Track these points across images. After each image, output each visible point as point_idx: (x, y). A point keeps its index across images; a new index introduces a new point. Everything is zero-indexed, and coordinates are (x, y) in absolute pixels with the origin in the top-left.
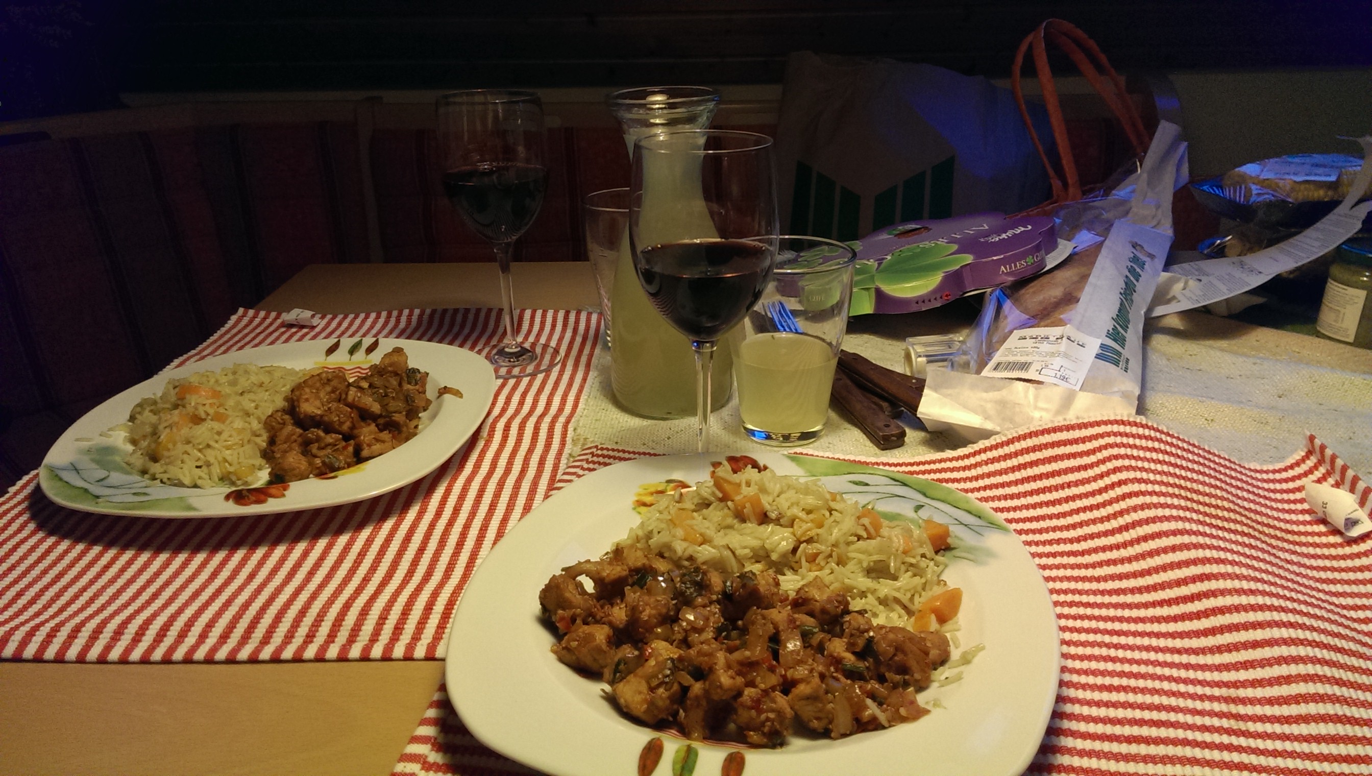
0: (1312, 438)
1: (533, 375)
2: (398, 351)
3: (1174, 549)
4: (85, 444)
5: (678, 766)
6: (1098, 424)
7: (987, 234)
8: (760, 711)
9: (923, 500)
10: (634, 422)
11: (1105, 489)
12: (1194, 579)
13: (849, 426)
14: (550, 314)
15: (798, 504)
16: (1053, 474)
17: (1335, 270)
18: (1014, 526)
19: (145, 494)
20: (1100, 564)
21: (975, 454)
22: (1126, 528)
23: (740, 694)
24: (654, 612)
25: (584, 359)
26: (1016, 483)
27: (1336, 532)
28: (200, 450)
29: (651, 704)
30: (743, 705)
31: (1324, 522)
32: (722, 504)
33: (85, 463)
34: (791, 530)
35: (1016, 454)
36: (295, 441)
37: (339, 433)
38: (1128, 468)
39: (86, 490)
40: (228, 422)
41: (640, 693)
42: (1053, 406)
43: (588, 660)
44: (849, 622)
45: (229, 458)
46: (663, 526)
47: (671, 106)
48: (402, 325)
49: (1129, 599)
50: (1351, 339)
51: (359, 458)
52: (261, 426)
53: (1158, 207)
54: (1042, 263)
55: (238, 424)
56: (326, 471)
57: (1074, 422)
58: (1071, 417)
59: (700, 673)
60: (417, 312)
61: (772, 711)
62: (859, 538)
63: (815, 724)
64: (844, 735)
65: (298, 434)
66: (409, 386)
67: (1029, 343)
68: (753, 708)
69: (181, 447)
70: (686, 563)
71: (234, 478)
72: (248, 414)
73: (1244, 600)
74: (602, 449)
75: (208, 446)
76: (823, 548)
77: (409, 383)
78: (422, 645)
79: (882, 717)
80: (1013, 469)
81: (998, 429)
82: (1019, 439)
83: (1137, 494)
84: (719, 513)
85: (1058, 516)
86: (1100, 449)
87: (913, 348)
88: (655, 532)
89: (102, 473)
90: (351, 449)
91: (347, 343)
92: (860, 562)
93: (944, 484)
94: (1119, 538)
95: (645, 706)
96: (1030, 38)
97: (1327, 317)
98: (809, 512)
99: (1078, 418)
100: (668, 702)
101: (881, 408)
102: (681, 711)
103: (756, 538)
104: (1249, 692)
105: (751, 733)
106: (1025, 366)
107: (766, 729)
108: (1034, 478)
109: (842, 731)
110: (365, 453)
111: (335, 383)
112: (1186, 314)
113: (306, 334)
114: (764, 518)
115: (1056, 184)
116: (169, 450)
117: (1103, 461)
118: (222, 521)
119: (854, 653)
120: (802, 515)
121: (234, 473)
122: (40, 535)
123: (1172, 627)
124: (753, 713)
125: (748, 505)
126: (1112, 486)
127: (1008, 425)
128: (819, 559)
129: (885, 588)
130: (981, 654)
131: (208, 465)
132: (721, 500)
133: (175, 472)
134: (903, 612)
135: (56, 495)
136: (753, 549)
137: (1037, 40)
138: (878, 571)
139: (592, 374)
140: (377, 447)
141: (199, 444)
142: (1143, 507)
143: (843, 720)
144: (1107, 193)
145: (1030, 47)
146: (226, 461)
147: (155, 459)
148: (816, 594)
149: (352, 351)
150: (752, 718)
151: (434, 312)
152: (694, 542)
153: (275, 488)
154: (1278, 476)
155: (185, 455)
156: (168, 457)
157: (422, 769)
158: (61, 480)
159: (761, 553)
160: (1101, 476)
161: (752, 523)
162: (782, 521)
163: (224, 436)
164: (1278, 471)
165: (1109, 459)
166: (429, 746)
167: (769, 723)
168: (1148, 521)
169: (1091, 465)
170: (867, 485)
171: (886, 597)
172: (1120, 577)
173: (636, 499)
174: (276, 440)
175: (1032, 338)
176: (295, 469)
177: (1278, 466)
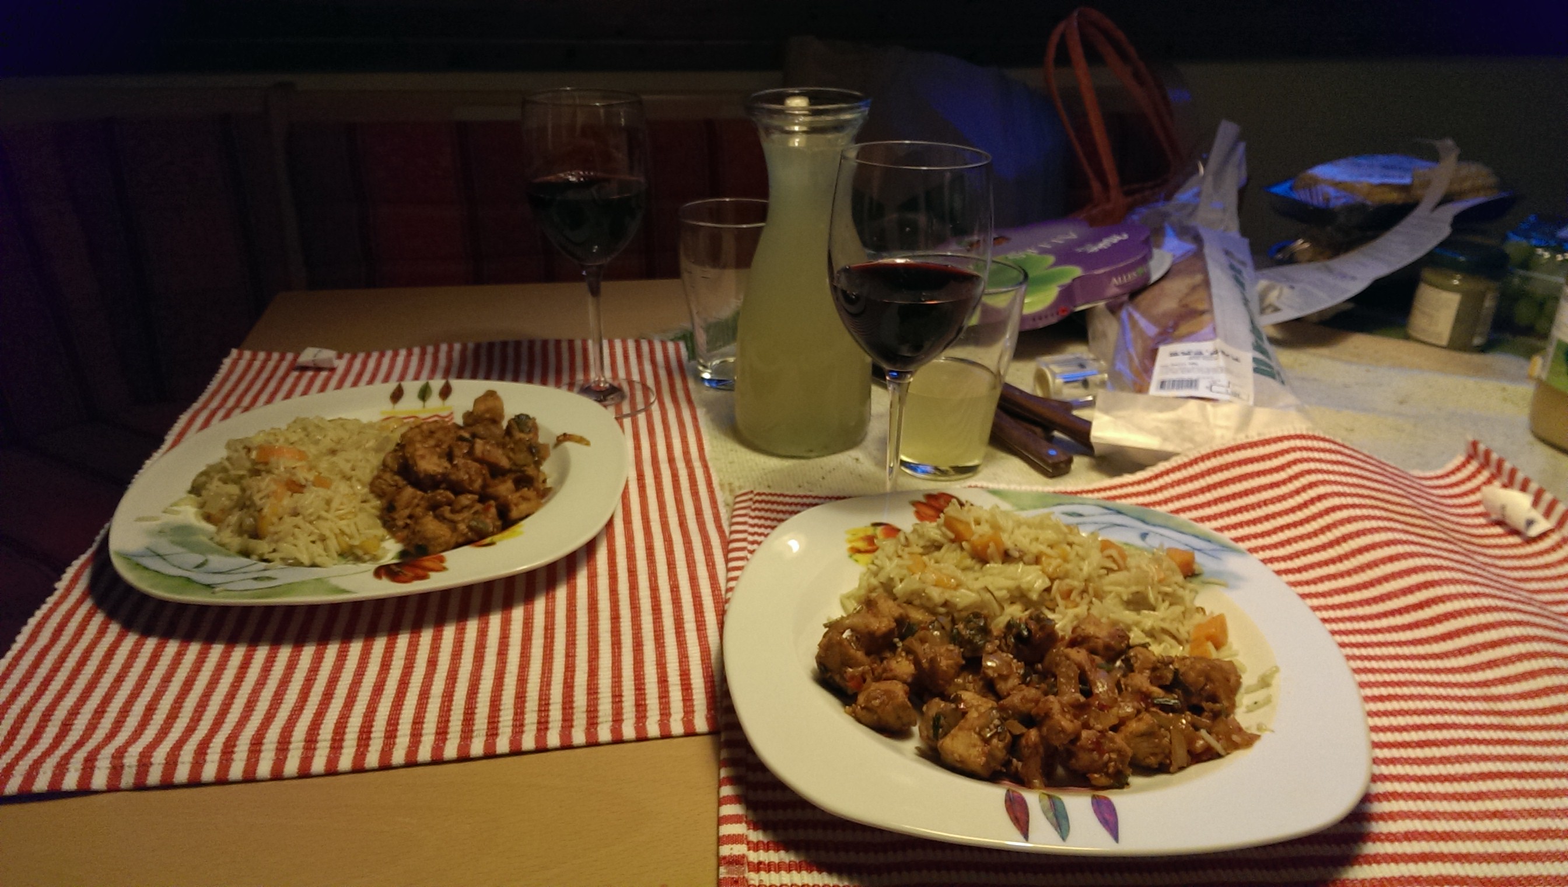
0: (1475, 444)
1: (633, 415)
2: (491, 394)
3: (1391, 559)
4: (154, 524)
6: (1280, 439)
7: (1081, 243)
8: (1101, 753)
9: (1146, 528)
10: (774, 463)
11: (1305, 505)
12: (1419, 587)
15: (1037, 539)
16: (1246, 493)
18: (1242, 546)
19: (269, 578)
20: (1321, 579)
21: (1157, 477)
22: (1337, 542)
23: (1077, 737)
24: (950, 662)
26: (1209, 504)
27: (1514, 532)
28: (311, 522)
29: (990, 755)
30: (1083, 748)
31: (1499, 523)
32: (954, 545)
33: (164, 546)
34: (1038, 567)
35: (1202, 475)
36: (418, 505)
37: (471, 492)
38: (1324, 482)
39: (188, 579)
40: (333, 487)
41: (975, 746)
42: (1233, 423)
43: (891, 720)
44: (1136, 656)
45: (347, 530)
46: (905, 572)
49: (1360, 611)
50: (1444, 343)
51: (507, 521)
52: (366, 490)
55: (343, 487)
56: (477, 537)
57: (1256, 438)
58: (1253, 434)
59: (1030, 721)
61: (1113, 751)
62: (1110, 570)
63: (1153, 761)
64: (1181, 768)
65: (419, 498)
66: (522, 435)
67: (1184, 359)
68: (1093, 750)
69: (289, 521)
70: (942, 610)
71: (360, 553)
72: (349, 479)
73: (1471, 603)
74: (759, 494)
75: (319, 518)
76: (1076, 583)
77: (522, 431)
78: (675, 720)
79: (1218, 746)
80: (1202, 491)
81: (1178, 450)
82: (1203, 458)
83: (1340, 508)
84: (954, 555)
85: (1263, 535)
86: (1289, 464)
88: (897, 579)
89: (199, 559)
90: (493, 511)
91: (412, 387)
92: (1119, 596)
93: (1152, 508)
94: (1332, 553)
95: (984, 759)
96: (1061, 27)
97: (1419, 321)
98: (1051, 546)
99: (1259, 434)
100: (1005, 752)
102: (1015, 760)
103: (1007, 578)
104: (1500, 690)
105: (1096, 776)
106: (1192, 384)
107: (1111, 770)
108: (1228, 498)
109: (1180, 765)
110: (515, 513)
111: (439, 435)
114: (1007, 557)
115: (1096, 186)
116: (273, 524)
117: (1296, 477)
118: (379, 603)
119: (1161, 687)
120: (1049, 551)
121: (360, 547)
123: (1408, 635)
124: (1095, 755)
125: (991, 544)
126: (1312, 501)
127: (1188, 445)
128: (1074, 595)
129: (1149, 619)
130: (1277, 676)
131: (323, 539)
132: (953, 541)
133: (286, 548)
134: (1173, 642)
135: (152, 586)
136: (1009, 590)
137: (1069, 28)
138: (1138, 603)
139: (700, 413)
140: (524, 507)
141: (311, 515)
142: (1349, 520)
143: (1180, 754)
146: (343, 533)
147: (256, 534)
148: (1091, 630)
149: (424, 394)
150: (1094, 761)
152: (947, 587)
153: (428, 560)
154: (1442, 482)
155: (296, 530)
156: (276, 533)
157: (749, 849)
158: (146, 568)
159: (1016, 594)
160: (1297, 492)
161: (996, 563)
162: (1025, 558)
163: (335, 504)
164: (1442, 477)
165: (1301, 474)
166: (744, 825)
167: (1113, 764)
168: (1359, 534)
169: (1284, 482)
170: (1080, 515)
171: (1153, 629)
172: (1345, 591)
173: (849, 546)
174: (396, 504)
175: (1184, 354)
176: (440, 537)
177: (1439, 472)
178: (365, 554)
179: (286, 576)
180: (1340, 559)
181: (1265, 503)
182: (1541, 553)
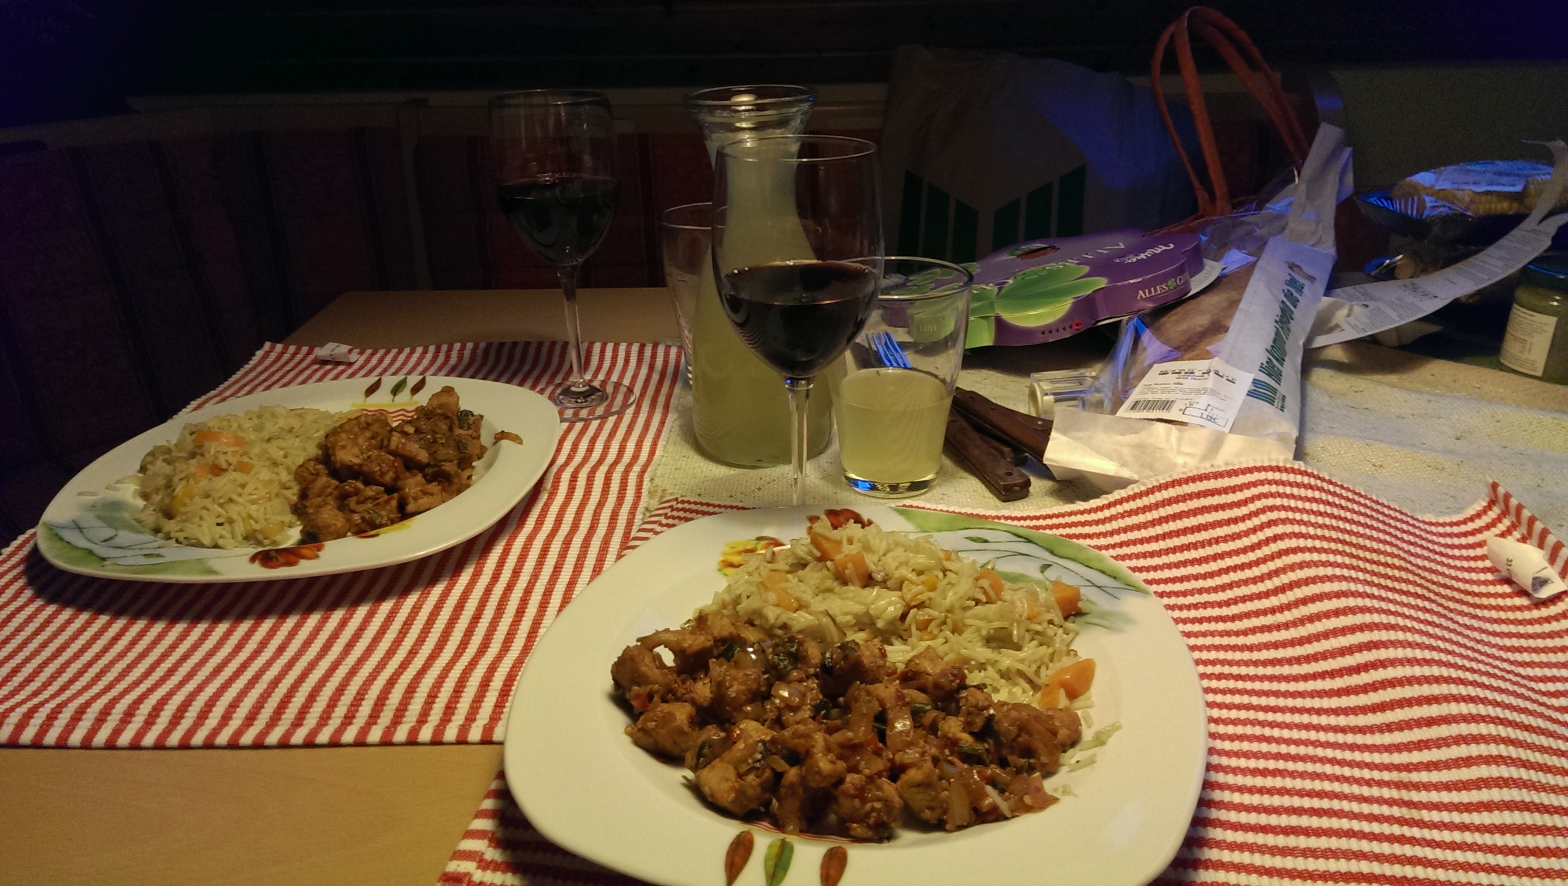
0: (1494, 486)
1: (604, 418)
2: (448, 390)
3: (1337, 613)
4: (89, 499)
5: (771, 863)
6: (1250, 470)
7: (1123, 254)
8: (864, 801)
9: (1050, 558)
10: (720, 471)
11: (1259, 545)
12: (1360, 648)
13: (966, 474)
14: (623, 348)
15: (906, 563)
16: (1199, 528)
17: (1521, 294)
18: (1155, 588)
19: (159, 556)
20: (1253, 631)
21: (1109, 506)
22: (1282, 589)
23: (841, 781)
24: (743, 688)
25: (662, 399)
26: (1157, 538)
27: (1523, 593)
28: (221, 505)
29: (740, 793)
30: (845, 794)
31: (1508, 581)
32: (820, 565)
33: (89, 520)
34: (899, 593)
35: (1157, 506)
36: (331, 494)
37: (381, 485)
38: (1284, 521)
39: (90, 552)
40: (252, 473)
41: (727, 780)
42: (1199, 450)
43: (667, 743)
44: (966, 698)
45: (254, 514)
46: (753, 589)
47: (760, 108)
48: (453, 360)
49: (1286, 670)
50: (1539, 373)
51: (404, 514)
52: (291, 477)
53: (1318, 222)
54: (1187, 287)
55: (265, 475)
56: (366, 528)
57: (1223, 468)
58: (1220, 463)
59: (796, 758)
60: (470, 346)
61: (879, 800)
62: (978, 602)
63: (927, 814)
64: (961, 827)
65: (333, 487)
66: (461, 432)
67: (1171, 378)
68: (856, 797)
69: (199, 502)
70: (780, 632)
71: (260, 537)
72: (275, 464)
73: (1418, 671)
74: (683, 502)
75: (231, 500)
76: (935, 613)
77: (461, 427)
78: (478, 727)
79: (1004, 806)
81: (1136, 477)
82: (1160, 488)
83: (1294, 551)
84: (817, 575)
85: (1205, 576)
86: (1252, 499)
87: (1039, 385)
88: (744, 596)
89: (109, 532)
90: (394, 503)
91: (389, 381)
92: (979, 630)
93: (1075, 540)
94: (1274, 601)
95: (733, 795)
96: (1171, 29)
97: (1511, 348)
98: (920, 573)
99: (1227, 464)
100: (759, 790)
101: (1002, 453)
102: (774, 801)
103: (859, 603)
104: (1424, 777)
105: (855, 825)
106: (1166, 405)
107: (871, 821)
108: (1178, 533)
109: (959, 823)
110: (411, 507)
111: (375, 427)
112: (1352, 345)
113: (343, 371)
114: (868, 581)
115: (1202, 195)
116: (185, 505)
117: (1256, 513)
118: (247, 586)
119: (971, 734)
120: (912, 576)
121: (261, 531)
122: (39, 603)
123: (1334, 702)
124: (857, 802)
125: (850, 565)
126: (1267, 541)
127: (1147, 472)
128: (932, 627)
129: (1008, 659)
130: (1117, 734)
131: (231, 521)
132: (820, 560)
133: (193, 530)
134: (1027, 686)
135: (56, 557)
136: (856, 616)
137: (1179, 31)
138: (999, 640)
139: (671, 417)
140: (424, 501)
141: (220, 498)
142: (1301, 565)
143: (960, 810)
144: (1260, 207)
145: (1172, 38)
146: (250, 517)
147: (169, 515)
148: (928, 667)
149: (396, 390)
150: (855, 809)
151: (489, 346)
152: (788, 608)
153: (307, 548)
154: (1456, 530)
155: (204, 511)
156: (185, 514)
157: (478, 868)
158: (61, 539)
159: (866, 620)
160: (1254, 530)
161: (854, 586)
162: (889, 583)
163: (249, 489)
164: (1457, 524)
165: (1263, 511)
166: (486, 842)
167: (874, 814)
168: (1307, 581)
169: (1243, 519)
170: (986, 541)
171: (1008, 670)
172: (1276, 645)
173: (722, 559)
174: (309, 493)
175: (1174, 373)
176: (330, 527)
177: (1455, 518)
178: (266, 539)
179: (173, 553)
180: (1281, 609)
181: (1217, 541)
182: (1548, 620)
